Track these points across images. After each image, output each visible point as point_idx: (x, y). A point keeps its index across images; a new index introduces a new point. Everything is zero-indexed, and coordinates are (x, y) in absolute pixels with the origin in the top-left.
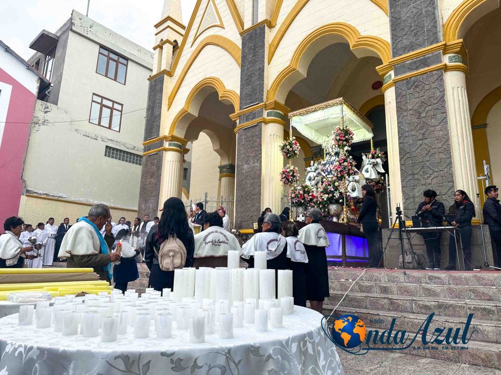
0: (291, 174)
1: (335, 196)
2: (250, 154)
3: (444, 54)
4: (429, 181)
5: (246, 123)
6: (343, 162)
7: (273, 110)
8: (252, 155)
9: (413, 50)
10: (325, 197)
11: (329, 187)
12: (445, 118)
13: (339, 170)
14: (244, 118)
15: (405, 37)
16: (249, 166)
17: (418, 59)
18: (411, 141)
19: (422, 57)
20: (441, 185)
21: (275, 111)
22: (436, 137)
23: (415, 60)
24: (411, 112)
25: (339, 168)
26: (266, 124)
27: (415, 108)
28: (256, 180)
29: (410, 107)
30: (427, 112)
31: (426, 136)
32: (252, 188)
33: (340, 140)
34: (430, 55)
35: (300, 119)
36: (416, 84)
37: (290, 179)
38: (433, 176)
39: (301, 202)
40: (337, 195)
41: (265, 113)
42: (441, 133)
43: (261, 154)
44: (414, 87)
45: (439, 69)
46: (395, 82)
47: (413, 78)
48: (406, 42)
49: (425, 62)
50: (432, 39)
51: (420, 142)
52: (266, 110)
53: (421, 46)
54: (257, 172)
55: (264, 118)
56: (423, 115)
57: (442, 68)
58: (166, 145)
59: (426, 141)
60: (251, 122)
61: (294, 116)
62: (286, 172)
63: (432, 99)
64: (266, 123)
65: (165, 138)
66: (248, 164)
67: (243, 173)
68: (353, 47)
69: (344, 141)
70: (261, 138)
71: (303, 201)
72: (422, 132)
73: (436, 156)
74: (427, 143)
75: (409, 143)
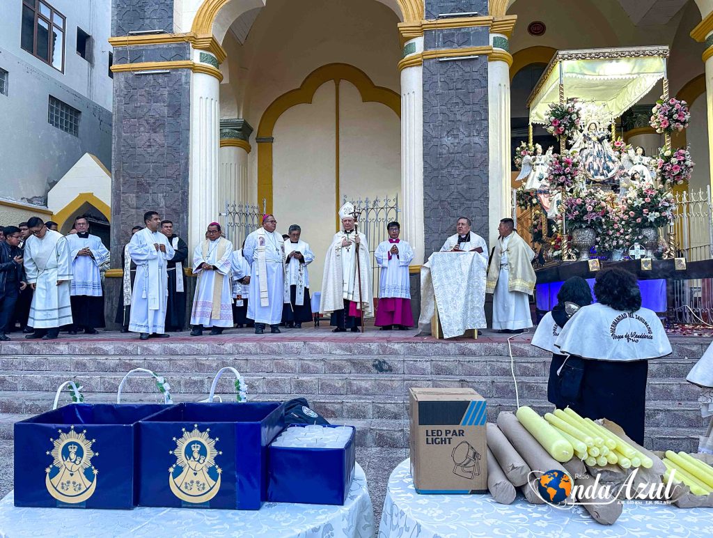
2: (459, 117)
5: (445, 49)
7: (504, 37)
8: (464, 119)
10: (653, 216)
16: (457, 140)
25: (677, 168)
26: (493, 61)
28: (476, 172)
32: (465, 186)
41: (490, 38)
43: (487, 119)
52: (492, 32)
54: (479, 155)
55: (489, 49)
58: (195, 56)
60: (459, 49)
61: (570, 58)
62: (569, 162)
64: (494, 59)
65: (192, 40)
66: (455, 136)
67: (441, 154)
70: (486, 87)
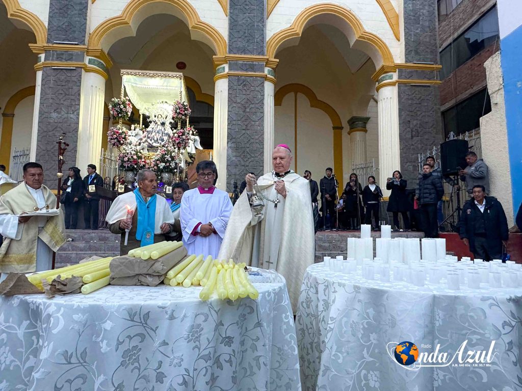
0: (123, 136)
1: (171, 166)
2: (62, 102)
3: (266, 66)
4: (247, 163)
5: (56, 62)
6: (182, 135)
7: (97, 59)
8: (65, 103)
9: (245, 54)
10: (162, 165)
11: (166, 156)
12: (263, 117)
13: (177, 142)
14: (53, 54)
15: (240, 40)
16: (60, 116)
17: (248, 63)
18: (237, 129)
19: (251, 63)
20: (255, 167)
21: (100, 60)
22: (255, 130)
23: (245, 62)
24: (239, 105)
25: (177, 139)
26: (86, 72)
27: (243, 103)
28: (70, 134)
29: (239, 101)
30: (251, 108)
31: (249, 127)
33: (179, 113)
34: (257, 63)
35: (135, 80)
36: (244, 83)
37: (122, 141)
38: (250, 160)
39: (134, 167)
40: (173, 165)
41: (87, 59)
42: (259, 128)
43: (79, 105)
44: (243, 85)
45: (261, 77)
46: (229, 76)
47: (243, 77)
48: (240, 44)
49: (252, 67)
50: (259, 50)
51: (244, 131)
52: (88, 55)
53: (252, 53)
54: (72, 125)
55: (85, 65)
56: (248, 110)
57: (264, 77)
59: (248, 132)
60: (65, 63)
61: (128, 74)
62: (118, 133)
63: (255, 99)
64: (87, 70)
66: (59, 113)
67: (49, 123)
68: (192, 28)
69: (183, 115)
70: (80, 86)
71: (136, 166)
72: (246, 123)
73: (254, 145)
74: (248, 133)
75: (235, 130)
